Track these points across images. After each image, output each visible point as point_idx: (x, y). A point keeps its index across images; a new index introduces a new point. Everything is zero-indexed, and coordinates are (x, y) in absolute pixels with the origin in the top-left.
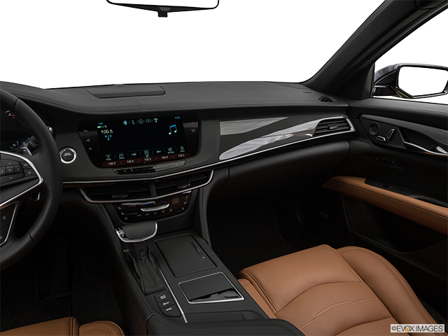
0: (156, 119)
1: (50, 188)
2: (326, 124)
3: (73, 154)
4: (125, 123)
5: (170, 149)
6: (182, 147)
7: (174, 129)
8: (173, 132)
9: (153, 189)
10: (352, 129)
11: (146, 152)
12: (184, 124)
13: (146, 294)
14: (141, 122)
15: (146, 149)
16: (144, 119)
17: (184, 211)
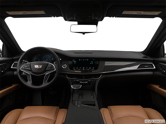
0: (88, 60)
1: (57, 72)
2: (144, 65)
3: (66, 66)
4: (80, 60)
5: (90, 67)
6: (93, 67)
7: (92, 62)
8: (92, 63)
9: (84, 77)
10: (155, 68)
11: (84, 68)
12: (95, 62)
13: (73, 101)
14: (84, 60)
15: (84, 67)
16: (85, 59)
17: (92, 84)
